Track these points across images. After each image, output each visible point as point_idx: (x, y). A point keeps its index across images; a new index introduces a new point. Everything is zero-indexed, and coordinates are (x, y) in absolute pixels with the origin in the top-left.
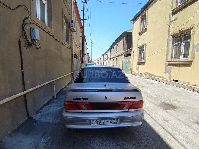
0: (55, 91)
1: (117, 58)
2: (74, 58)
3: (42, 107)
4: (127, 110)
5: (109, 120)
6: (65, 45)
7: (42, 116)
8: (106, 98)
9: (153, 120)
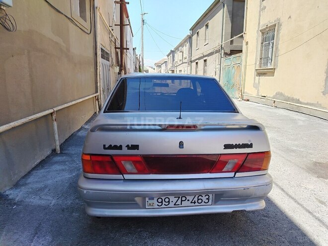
0: (57, 136)
1: (205, 61)
2: (100, 59)
3: (29, 173)
4: (232, 174)
5: (188, 198)
6: (78, 24)
7: (31, 193)
8: (181, 145)
9: (291, 200)
